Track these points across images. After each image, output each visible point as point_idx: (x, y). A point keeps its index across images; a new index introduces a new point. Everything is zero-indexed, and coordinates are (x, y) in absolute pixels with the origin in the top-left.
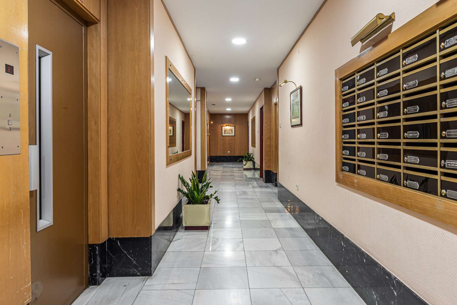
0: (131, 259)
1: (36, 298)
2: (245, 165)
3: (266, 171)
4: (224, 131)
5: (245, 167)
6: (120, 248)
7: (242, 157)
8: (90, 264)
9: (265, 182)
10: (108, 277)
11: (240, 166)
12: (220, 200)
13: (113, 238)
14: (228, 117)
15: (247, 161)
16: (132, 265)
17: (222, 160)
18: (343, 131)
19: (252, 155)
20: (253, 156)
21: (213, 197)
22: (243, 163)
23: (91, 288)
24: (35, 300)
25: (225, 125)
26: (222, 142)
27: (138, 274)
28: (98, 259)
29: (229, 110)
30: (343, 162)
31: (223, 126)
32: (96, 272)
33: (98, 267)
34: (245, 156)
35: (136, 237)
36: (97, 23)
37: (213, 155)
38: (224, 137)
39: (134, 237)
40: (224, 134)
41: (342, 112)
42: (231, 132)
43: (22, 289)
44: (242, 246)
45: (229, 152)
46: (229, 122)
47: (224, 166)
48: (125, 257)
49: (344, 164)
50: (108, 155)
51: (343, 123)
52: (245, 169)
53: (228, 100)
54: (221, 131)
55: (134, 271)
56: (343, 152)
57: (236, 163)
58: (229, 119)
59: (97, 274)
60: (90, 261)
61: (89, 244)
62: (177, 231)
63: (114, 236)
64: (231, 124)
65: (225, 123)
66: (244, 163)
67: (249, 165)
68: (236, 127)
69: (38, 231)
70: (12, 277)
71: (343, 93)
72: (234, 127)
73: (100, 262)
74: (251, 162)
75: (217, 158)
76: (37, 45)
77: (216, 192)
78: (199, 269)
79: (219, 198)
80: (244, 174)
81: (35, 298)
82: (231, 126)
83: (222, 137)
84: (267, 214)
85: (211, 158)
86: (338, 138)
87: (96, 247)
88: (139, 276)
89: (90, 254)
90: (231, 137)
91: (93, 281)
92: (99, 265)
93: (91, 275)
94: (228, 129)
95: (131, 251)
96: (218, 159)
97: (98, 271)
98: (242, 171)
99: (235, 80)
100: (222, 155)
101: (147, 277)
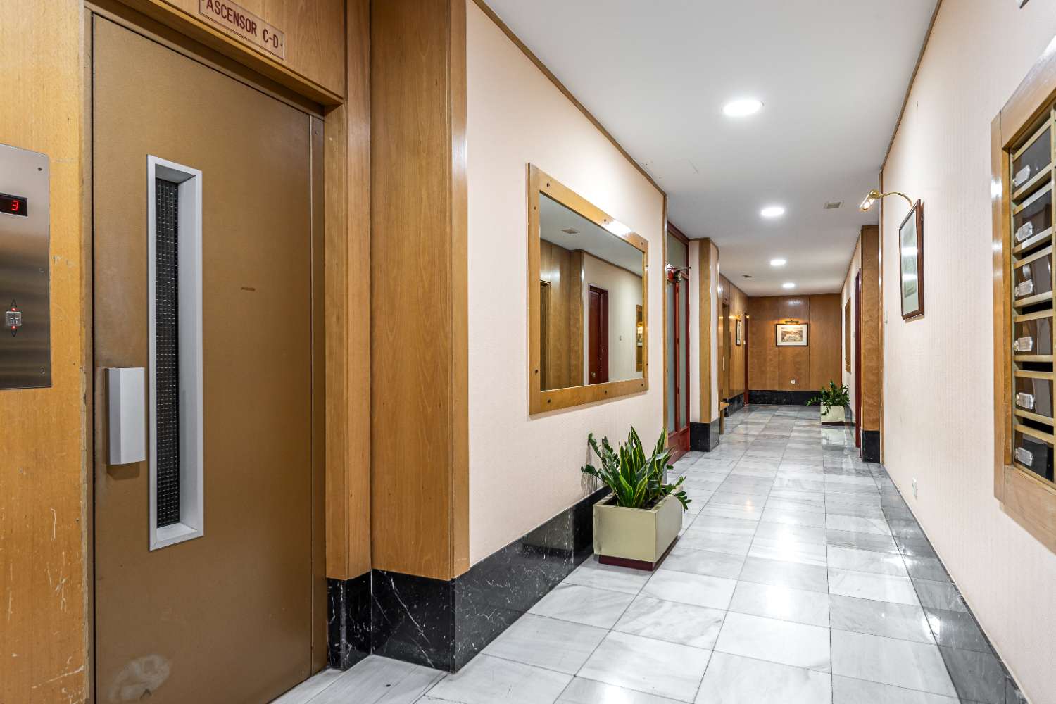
0: (416, 623)
1: (147, 691)
2: (824, 414)
3: (866, 433)
4: (782, 334)
5: (824, 419)
6: (396, 594)
7: (817, 394)
8: (329, 622)
9: (864, 461)
10: (374, 653)
11: (813, 414)
12: (689, 501)
13: (383, 571)
14: (791, 303)
15: (830, 406)
16: (418, 639)
17: (775, 399)
18: (1016, 324)
19: (844, 391)
20: (846, 392)
21: (674, 492)
22: (819, 411)
23: (329, 674)
24: (144, 695)
25: (783, 322)
26: (777, 360)
27: (429, 661)
28: (344, 614)
29: (789, 286)
30: (1016, 432)
31: (780, 322)
32: (339, 642)
33: (343, 630)
34: (825, 393)
35: (423, 576)
36: (339, 104)
37: (754, 388)
38: (781, 348)
39: (419, 575)
40: (780, 343)
41: (1014, 259)
42: (798, 336)
43: (51, 680)
44: (715, 636)
45: (793, 382)
46: (795, 315)
47: (777, 413)
48: (404, 617)
49: (1020, 440)
50: (371, 389)
51: (1018, 298)
52: (824, 424)
53: (778, 262)
54: (773, 334)
55: (421, 653)
56: (1018, 397)
57: (805, 407)
58: (795, 308)
59: (342, 646)
60: (330, 616)
61: (327, 577)
62: (577, 564)
63: (382, 567)
64: (800, 318)
65: (785, 317)
66: (823, 408)
67: (836, 413)
68: (812, 327)
69: (151, 549)
70: (15, 655)
71: (1017, 194)
72: (806, 326)
73: (348, 620)
74: (842, 408)
75: (764, 396)
76: (149, 156)
77: (681, 481)
78: (568, 679)
79: (689, 496)
80: (823, 435)
81: (144, 690)
82: (797, 324)
83: (777, 349)
84: (831, 549)
85: (750, 396)
86: (1001, 351)
87: (340, 586)
88: (429, 666)
89: (329, 600)
90: (799, 349)
91: (334, 660)
92: (345, 627)
93: (332, 644)
94: (791, 331)
95: (415, 606)
96: (766, 398)
97: (343, 639)
98: (818, 429)
99: (773, 212)
100: (777, 388)
101: (445, 673)
